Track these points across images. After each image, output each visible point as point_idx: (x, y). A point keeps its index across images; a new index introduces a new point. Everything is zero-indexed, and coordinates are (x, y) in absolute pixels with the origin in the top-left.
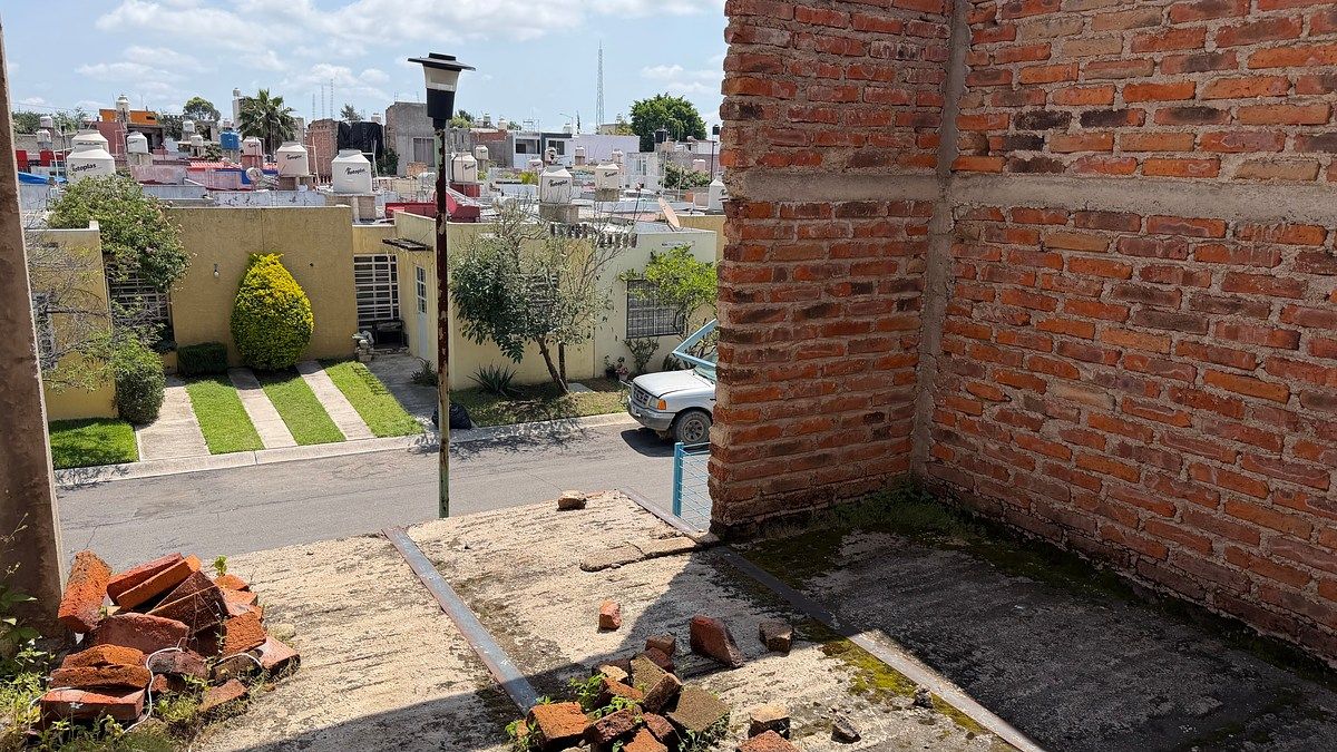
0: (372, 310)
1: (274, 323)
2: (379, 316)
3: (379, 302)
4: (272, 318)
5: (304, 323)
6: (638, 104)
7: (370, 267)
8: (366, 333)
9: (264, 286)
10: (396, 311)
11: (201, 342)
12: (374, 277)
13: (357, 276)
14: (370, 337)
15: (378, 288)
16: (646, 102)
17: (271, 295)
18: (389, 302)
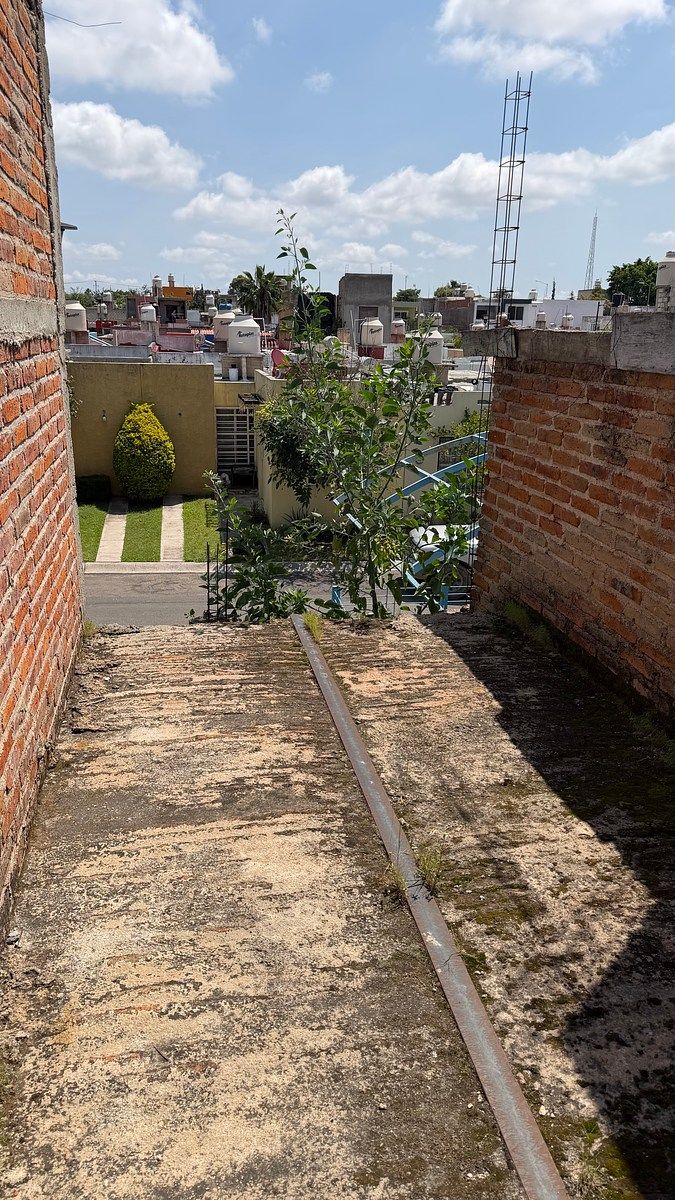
0: (232, 456)
1: (140, 461)
2: (239, 461)
3: (238, 449)
4: (138, 457)
5: (165, 463)
6: (617, 269)
7: (232, 419)
8: (224, 475)
9: (135, 430)
10: (252, 458)
11: (92, 474)
12: (235, 428)
13: (218, 425)
14: (227, 478)
15: (238, 437)
16: (625, 267)
17: (139, 438)
18: (245, 449)
